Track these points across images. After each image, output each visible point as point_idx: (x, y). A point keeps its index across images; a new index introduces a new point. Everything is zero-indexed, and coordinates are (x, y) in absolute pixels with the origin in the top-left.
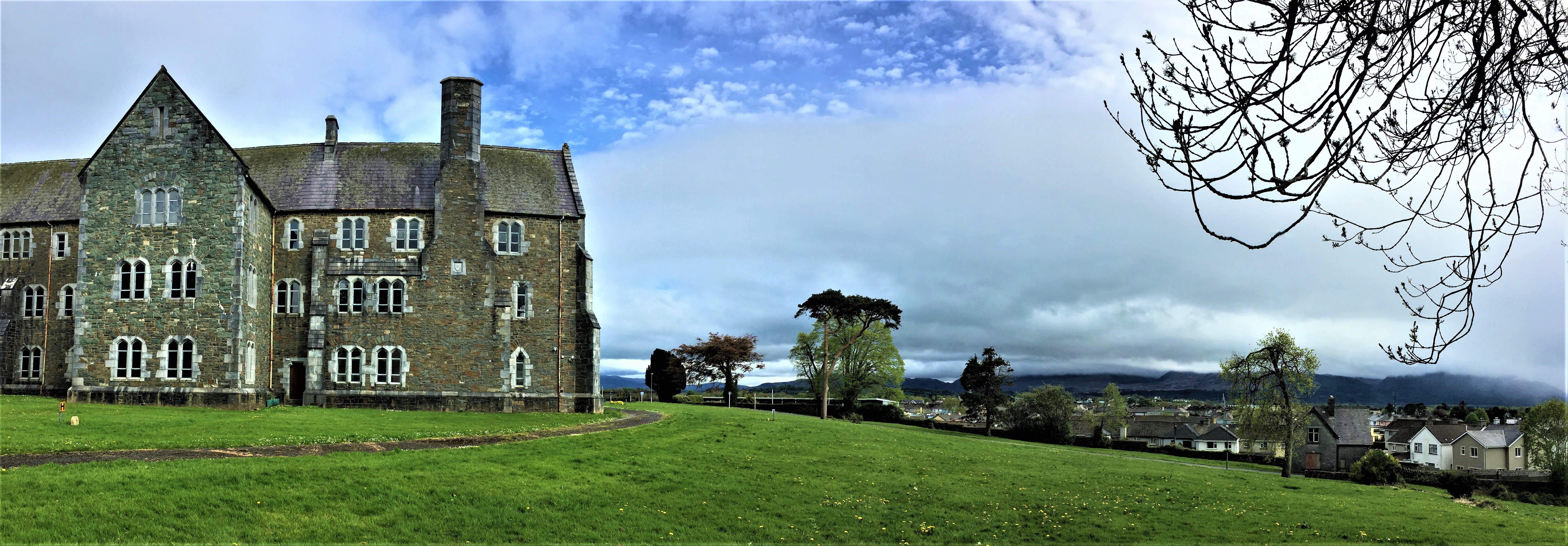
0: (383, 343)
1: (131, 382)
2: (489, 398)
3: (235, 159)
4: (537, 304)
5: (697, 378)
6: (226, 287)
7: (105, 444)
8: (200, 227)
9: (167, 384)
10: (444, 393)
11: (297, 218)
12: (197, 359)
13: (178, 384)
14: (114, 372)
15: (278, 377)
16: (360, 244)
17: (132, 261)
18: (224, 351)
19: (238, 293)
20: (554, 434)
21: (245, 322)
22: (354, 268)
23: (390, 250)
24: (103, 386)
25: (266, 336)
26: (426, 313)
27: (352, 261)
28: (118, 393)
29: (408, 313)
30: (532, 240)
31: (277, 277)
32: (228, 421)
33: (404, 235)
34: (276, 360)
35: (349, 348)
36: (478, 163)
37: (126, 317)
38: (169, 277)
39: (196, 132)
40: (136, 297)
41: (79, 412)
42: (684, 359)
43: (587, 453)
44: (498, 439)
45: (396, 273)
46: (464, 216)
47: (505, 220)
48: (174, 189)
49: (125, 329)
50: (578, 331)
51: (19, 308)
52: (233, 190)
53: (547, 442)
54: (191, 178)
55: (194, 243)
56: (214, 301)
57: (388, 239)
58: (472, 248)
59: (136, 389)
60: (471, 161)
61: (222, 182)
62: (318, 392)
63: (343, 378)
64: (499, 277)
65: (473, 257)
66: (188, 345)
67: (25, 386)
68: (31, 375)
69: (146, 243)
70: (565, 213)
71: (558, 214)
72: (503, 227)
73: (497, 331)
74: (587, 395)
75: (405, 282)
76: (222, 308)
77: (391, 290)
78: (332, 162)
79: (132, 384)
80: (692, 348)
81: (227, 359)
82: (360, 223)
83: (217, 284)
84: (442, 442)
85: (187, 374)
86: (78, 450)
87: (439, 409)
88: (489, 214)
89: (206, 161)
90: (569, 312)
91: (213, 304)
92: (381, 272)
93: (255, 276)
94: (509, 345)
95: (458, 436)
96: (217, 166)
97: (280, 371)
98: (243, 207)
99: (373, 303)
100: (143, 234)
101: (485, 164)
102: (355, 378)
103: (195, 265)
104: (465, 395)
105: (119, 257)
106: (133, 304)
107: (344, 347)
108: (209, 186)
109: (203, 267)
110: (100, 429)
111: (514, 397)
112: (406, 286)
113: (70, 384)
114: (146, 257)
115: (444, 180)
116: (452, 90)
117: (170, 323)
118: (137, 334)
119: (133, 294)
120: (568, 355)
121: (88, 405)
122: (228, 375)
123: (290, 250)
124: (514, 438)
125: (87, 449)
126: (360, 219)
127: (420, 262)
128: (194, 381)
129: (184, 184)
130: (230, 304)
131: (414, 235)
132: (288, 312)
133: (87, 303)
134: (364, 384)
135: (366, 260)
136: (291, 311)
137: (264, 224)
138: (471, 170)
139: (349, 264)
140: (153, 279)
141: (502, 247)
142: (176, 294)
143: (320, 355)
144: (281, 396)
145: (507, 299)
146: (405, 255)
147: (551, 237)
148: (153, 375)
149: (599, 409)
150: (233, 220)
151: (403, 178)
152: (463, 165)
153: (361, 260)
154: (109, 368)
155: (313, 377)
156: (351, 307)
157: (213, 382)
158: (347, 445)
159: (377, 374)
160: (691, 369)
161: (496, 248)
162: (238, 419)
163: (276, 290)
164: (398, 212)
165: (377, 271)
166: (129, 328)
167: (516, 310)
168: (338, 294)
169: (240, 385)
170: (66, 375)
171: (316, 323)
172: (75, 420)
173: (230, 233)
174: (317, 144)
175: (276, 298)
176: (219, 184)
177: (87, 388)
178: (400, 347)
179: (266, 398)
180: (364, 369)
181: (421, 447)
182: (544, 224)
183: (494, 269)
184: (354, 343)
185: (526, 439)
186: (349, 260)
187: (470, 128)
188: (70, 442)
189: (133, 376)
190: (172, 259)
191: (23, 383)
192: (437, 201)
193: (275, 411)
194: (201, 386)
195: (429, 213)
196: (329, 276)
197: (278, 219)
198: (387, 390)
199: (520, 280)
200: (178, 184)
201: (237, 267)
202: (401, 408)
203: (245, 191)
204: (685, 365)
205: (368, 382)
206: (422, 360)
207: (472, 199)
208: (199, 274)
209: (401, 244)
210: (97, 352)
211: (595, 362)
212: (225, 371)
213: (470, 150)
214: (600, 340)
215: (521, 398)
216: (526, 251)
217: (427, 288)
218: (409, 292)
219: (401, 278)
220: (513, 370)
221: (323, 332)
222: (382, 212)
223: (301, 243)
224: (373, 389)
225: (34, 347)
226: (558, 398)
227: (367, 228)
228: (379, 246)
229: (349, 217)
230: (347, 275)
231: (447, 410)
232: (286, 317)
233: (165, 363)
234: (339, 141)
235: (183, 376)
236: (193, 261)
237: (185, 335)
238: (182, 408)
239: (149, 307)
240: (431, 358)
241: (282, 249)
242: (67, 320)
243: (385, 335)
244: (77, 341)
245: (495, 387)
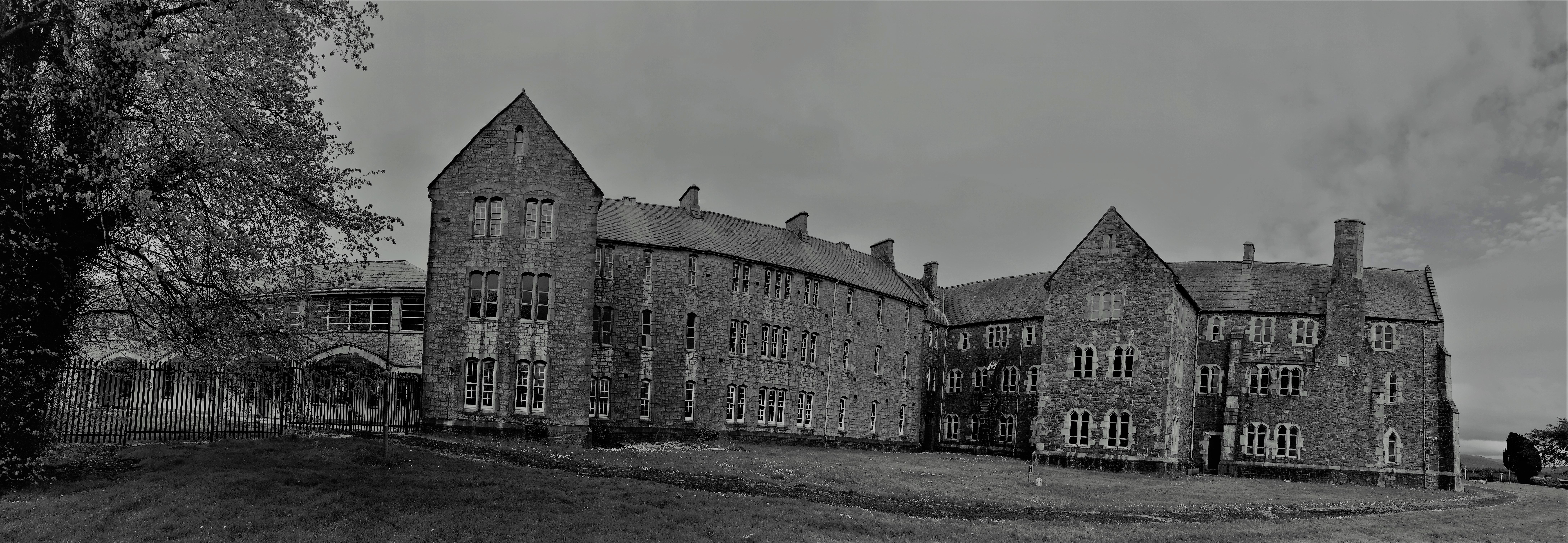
0: (1283, 421)
1: (1080, 449)
2: (1366, 472)
3: (1168, 271)
4: (1406, 392)
5: (1552, 460)
6: (1157, 370)
7: (1061, 505)
8: (1138, 321)
9: (1108, 451)
10: (1330, 467)
11: (1219, 317)
12: (1132, 430)
13: (1116, 452)
14: (1067, 440)
15: (1198, 448)
16: (1267, 339)
17: (1083, 348)
18: (1155, 423)
19: (1167, 375)
20: (1418, 509)
21: (1172, 399)
22: (1263, 358)
23: (1290, 344)
24: (1059, 451)
25: (1189, 411)
26: (1317, 397)
27: (1261, 353)
28: (1070, 457)
29: (1303, 397)
30: (1401, 339)
31: (1200, 362)
32: (1155, 487)
33: (1303, 333)
34: (1197, 432)
35: (1257, 424)
36: (1361, 281)
37: (1077, 391)
38: (1112, 361)
39: (1137, 251)
40: (1086, 376)
41: (1041, 474)
42: (1537, 442)
43: (1445, 528)
44: (1369, 511)
45: (1295, 363)
46: (1349, 320)
47: (1381, 324)
48: (1118, 292)
49: (1076, 403)
50: (1440, 415)
51: (999, 383)
52: (1165, 293)
53: (1412, 516)
54: (1132, 285)
55: (1132, 333)
56: (1147, 381)
57: (1290, 336)
58: (1354, 345)
59: (1084, 455)
60: (1355, 279)
61: (1155, 287)
62: (1231, 463)
63: (1251, 451)
64: (1375, 368)
65: (1356, 352)
66: (1125, 418)
67: (1002, 449)
68: (1007, 439)
69: (1094, 333)
70: (1427, 319)
71: (1422, 319)
72: (1379, 330)
73: (1373, 414)
74: (1449, 474)
75: (1302, 370)
76: (1154, 387)
77: (1291, 377)
78: (1249, 275)
79: (1081, 450)
80: (1544, 432)
81: (1157, 430)
82: (1269, 322)
83: (1150, 367)
84: (1323, 512)
85: (1124, 443)
86: (1043, 509)
87: (1325, 482)
88: (1369, 319)
89: (1144, 272)
90: (1432, 399)
91: (1146, 383)
92: (1283, 362)
93: (1182, 361)
94: (1383, 426)
95: (1337, 507)
96: (1152, 275)
97: (1200, 443)
98: (1173, 307)
99: (1276, 387)
100: (1092, 326)
101: (1366, 281)
102: (1261, 451)
103: (1132, 351)
104: (1346, 469)
105: (1073, 344)
106: (1083, 382)
107: (1253, 423)
108: (1146, 290)
109: (1139, 352)
110: (1059, 490)
111: (1387, 473)
112: (1303, 374)
113: (1034, 448)
114: (1094, 344)
115: (1335, 292)
116: (1343, 228)
117: (1112, 398)
118: (1086, 407)
119: (1083, 374)
120: (1432, 437)
121: (1047, 468)
122: (1156, 446)
123: (1212, 341)
124: (1384, 511)
125: (1048, 508)
126: (1268, 320)
127: (1314, 354)
128: (1129, 449)
129: (1126, 289)
130: (1160, 384)
131: (1310, 333)
132: (1209, 391)
133: (1048, 380)
134: (1267, 457)
135: (1272, 352)
136: (1212, 392)
137: (1191, 320)
138: (1356, 286)
139: (1259, 355)
140: (1099, 361)
141: (1378, 345)
142: (1117, 374)
143: (1233, 430)
144: (1200, 464)
145: (1382, 387)
146: (1303, 349)
147: (1416, 337)
148: (1097, 443)
149: (1461, 486)
150: (1165, 316)
151: (1303, 289)
152: (1349, 282)
153: (1268, 352)
154: (1064, 436)
155: (1227, 449)
156: (1259, 390)
157: (1143, 451)
158: (1248, 513)
159: (1277, 448)
160: (1544, 452)
161: (1373, 345)
162: (1163, 486)
163: (1199, 373)
164: (1298, 315)
165: (1279, 361)
166: (1080, 402)
167: (1389, 396)
168: (1250, 379)
169: (1166, 454)
170: (1031, 440)
171: (1231, 402)
172: (1039, 481)
173: (1162, 326)
174: (1237, 262)
175: (1198, 380)
176: (1153, 289)
177: (1046, 453)
178: (1296, 425)
179: (1187, 466)
180: (1268, 443)
181: (1307, 516)
182: (1411, 327)
183: (1371, 362)
184: (1260, 420)
185: (1394, 511)
186: (1259, 351)
187: (1354, 255)
188: (1036, 501)
189: (1081, 443)
190: (1114, 346)
191: (1002, 446)
192: (1328, 308)
193: (1195, 480)
194: (1135, 454)
195: (1322, 317)
196: (1242, 364)
197: (1202, 317)
198: (1285, 462)
199: (1392, 371)
200: (1121, 288)
201: (1167, 353)
202: (1296, 480)
203: (1176, 295)
204: (1538, 448)
205: (1270, 456)
206: (1313, 437)
207: (1356, 307)
208: (1135, 358)
209: (1300, 340)
210: (1055, 422)
211: (1455, 443)
212: (1154, 441)
213: (1355, 270)
214: (1459, 424)
215: (1392, 473)
216: (1397, 348)
217: (1319, 376)
218: (1305, 379)
219: (1299, 367)
220: (1387, 448)
221: (1237, 410)
222: (1286, 314)
223: (1222, 337)
224: (1274, 461)
225: (1009, 416)
226: (1424, 475)
227: (1273, 326)
228: (1282, 342)
229: (1261, 318)
230: (1257, 363)
231: (1331, 482)
232: (1207, 396)
233: (1106, 433)
234: (1255, 260)
235: (1121, 445)
236: (1131, 347)
237: (1123, 409)
238: (1120, 474)
239: (1095, 385)
240: (1321, 435)
241: (1205, 340)
242: (1033, 395)
243: (1284, 414)
244: (1040, 411)
245: (1371, 462)
